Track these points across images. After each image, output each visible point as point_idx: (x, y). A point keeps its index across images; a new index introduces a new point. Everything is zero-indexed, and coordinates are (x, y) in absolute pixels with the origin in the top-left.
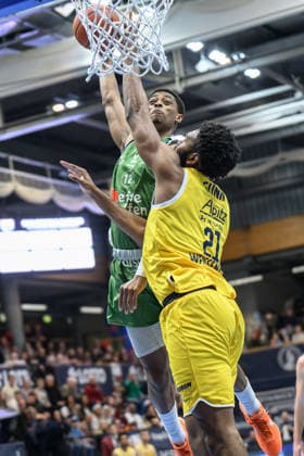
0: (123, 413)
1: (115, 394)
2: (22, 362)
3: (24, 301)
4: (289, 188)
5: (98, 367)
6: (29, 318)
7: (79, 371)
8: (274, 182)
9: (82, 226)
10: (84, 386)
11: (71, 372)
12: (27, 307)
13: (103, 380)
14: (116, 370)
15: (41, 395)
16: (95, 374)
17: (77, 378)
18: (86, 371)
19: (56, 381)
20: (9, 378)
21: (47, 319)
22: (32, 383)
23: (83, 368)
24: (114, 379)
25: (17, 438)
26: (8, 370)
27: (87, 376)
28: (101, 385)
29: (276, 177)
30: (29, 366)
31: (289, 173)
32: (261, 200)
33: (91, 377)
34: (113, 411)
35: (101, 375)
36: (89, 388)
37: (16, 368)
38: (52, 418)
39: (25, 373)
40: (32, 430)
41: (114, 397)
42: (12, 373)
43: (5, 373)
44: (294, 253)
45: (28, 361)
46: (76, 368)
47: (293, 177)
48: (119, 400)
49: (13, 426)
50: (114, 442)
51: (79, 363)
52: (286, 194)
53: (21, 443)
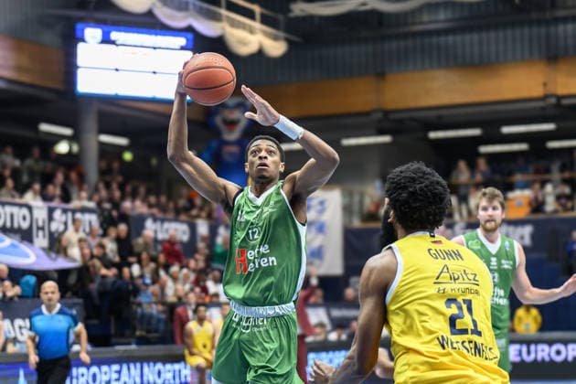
0: (205, 281)
1: (197, 256)
2: (92, 205)
3: (102, 131)
4: (438, 33)
5: (182, 222)
6: (107, 152)
7: (158, 224)
8: (421, 23)
9: (183, 48)
10: (162, 242)
11: (149, 224)
12: (105, 138)
13: (185, 238)
14: (203, 228)
15: (111, 246)
16: (176, 230)
17: (156, 232)
18: (166, 225)
19: (129, 234)
20: (74, 221)
21: (128, 156)
22: (100, 232)
23: (163, 221)
24: (199, 239)
25: (76, 294)
26: (74, 211)
27: (167, 231)
28: (182, 243)
29: (425, 18)
30: (99, 210)
31: (442, 15)
32: (402, 43)
33: (171, 232)
34: (192, 277)
35: (184, 233)
36: (167, 245)
37: (84, 210)
38: (120, 275)
39: (94, 218)
40: (94, 287)
41: (196, 260)
42: (78, 216)
43: (70, 215)
44: (434, 113)
45: (99, 204)
46: (155, 220)
47: (447, 21)
48: (201, 264)
49: (72, 279)
50: (190, 314)
51: (160, 215)
52: (434, 40)
53: (80, 301)
